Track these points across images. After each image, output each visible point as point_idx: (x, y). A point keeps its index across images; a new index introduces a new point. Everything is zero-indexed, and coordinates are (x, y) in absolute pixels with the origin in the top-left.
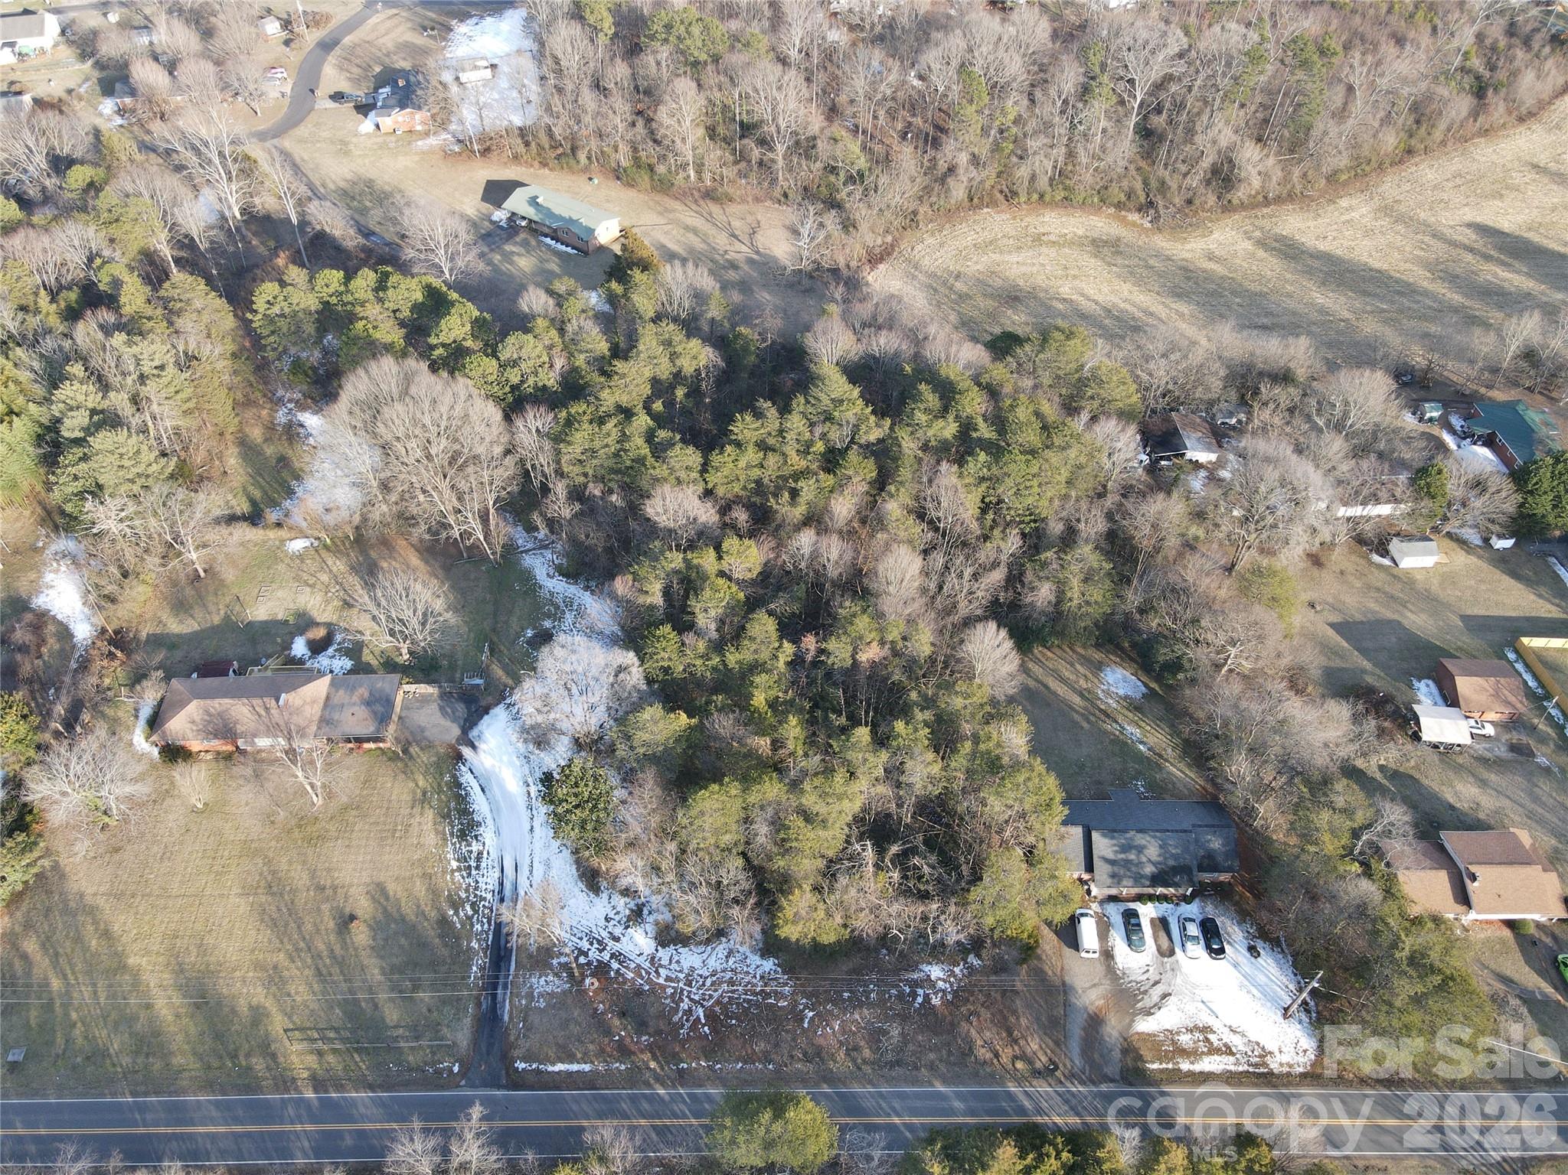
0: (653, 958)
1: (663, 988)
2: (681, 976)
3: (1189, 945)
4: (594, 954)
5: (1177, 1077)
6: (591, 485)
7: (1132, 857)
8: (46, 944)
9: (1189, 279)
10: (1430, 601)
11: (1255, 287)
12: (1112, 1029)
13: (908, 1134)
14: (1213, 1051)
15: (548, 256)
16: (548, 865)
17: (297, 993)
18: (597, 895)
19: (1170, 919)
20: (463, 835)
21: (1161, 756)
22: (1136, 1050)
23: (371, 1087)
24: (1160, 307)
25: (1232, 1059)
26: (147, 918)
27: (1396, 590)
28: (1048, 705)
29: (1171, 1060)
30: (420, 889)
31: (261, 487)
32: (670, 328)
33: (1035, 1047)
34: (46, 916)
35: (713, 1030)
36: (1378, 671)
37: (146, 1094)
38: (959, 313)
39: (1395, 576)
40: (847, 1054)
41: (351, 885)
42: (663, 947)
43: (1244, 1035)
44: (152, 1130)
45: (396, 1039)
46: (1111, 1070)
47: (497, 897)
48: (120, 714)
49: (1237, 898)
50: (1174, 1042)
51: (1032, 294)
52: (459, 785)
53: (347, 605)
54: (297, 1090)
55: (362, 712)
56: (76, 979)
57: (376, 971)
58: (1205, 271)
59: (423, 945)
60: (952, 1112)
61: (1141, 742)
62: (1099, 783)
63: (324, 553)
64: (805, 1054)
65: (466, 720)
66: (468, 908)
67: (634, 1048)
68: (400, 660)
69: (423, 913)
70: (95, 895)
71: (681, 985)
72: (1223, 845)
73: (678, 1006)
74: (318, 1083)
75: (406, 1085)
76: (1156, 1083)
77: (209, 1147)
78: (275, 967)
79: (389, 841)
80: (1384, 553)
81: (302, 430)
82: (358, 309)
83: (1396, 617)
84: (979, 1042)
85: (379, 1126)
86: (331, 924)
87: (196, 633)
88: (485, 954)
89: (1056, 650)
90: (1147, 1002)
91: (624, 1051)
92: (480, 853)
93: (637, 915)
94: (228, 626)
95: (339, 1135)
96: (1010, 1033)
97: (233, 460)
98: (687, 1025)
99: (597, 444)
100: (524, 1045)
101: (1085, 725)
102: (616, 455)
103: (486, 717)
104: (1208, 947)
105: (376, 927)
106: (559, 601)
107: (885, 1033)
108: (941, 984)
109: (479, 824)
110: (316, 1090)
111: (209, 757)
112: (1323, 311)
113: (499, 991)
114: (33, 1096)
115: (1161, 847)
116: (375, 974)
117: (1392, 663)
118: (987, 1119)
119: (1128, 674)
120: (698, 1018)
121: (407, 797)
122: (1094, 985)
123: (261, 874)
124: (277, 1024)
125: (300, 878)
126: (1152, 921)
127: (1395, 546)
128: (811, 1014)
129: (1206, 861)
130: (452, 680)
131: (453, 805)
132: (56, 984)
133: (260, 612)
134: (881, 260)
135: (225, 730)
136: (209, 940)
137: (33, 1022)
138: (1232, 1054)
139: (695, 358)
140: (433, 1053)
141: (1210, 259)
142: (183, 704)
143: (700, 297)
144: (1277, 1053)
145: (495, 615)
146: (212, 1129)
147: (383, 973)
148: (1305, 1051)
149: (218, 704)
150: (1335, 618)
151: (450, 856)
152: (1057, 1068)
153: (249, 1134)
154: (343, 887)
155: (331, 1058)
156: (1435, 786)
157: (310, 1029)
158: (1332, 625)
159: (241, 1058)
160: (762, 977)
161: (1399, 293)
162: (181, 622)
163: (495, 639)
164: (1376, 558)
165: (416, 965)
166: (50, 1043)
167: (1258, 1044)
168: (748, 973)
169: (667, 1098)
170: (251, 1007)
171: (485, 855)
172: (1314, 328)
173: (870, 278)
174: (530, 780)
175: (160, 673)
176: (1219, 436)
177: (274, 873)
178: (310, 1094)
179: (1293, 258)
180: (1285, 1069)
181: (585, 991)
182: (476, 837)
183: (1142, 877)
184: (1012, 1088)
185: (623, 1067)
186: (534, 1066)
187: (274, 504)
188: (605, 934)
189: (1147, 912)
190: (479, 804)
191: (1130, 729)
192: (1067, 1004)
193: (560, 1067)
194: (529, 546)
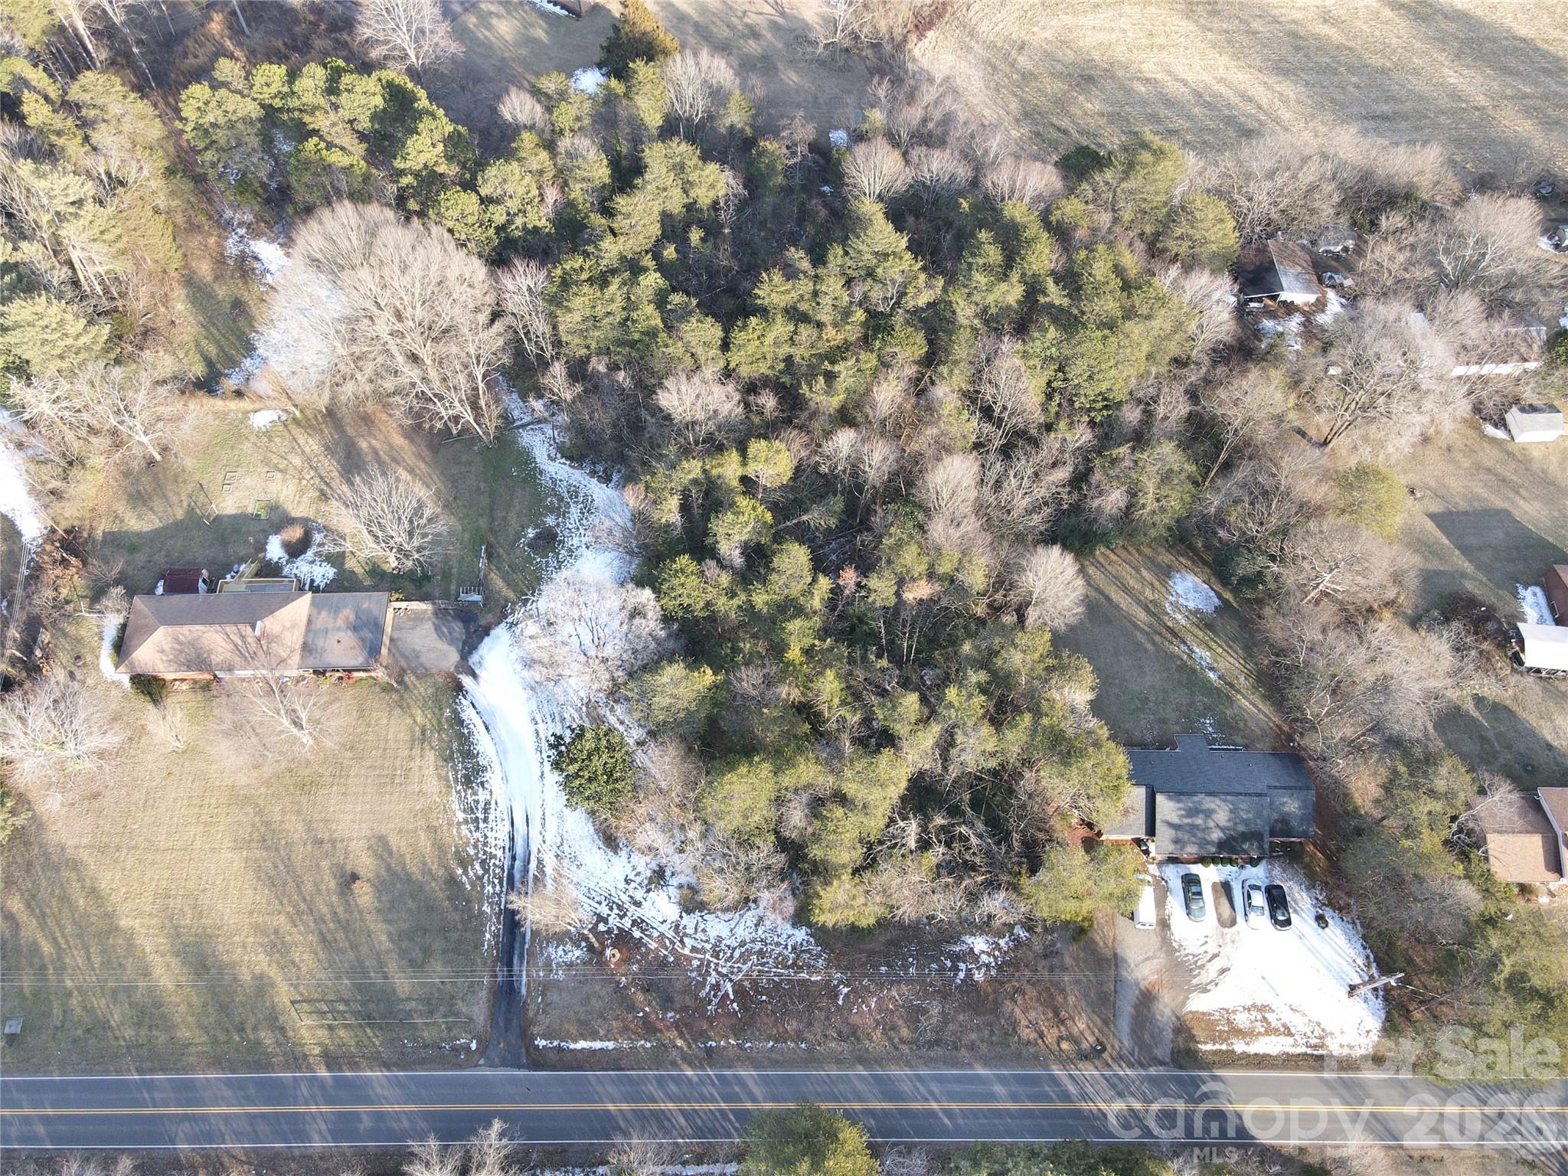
0: (677, 926)
1: (689, 959)
2: (708, 946)
3: (1252, 916)
4: (614, 921)
5: (1231, 1060)
6: (594, 360)
7: (1199, 821)
8: (31, 901)
9: (1297, 49)
10: (1546, 485)
11: (1377, 61)
12: (1165, 1007)
13: (946, 1121)
14: (1270, 1031)
15: (533, 17)
16: (561, 818)
17: (302, 961)
18: (616, 853)
19: (1233, 884)
20: (468, 782)
21: (1232, 686)
22: (1189, 1030)
23: (387, 1066)
24: (1261, 89)
25: (1290, 1040)
26: (135, 875)
27: (1508, 471)
28: (1109, 621)
29: (1225, 1040)
30: (424, 842)
31: (217, 342)
32: (681, 148)
33: (1082, 1026)
34: (27, 872)
35: (742, 1006)
36: (1480, 576)
37: (152, 1071)
38: (1022, 100)
39: (1509, 453)
40: (884, 1033)
41: (350, 839)
42: (689, 911)
43: (1304, 1015)
44: (162, 1111)
45: (409, 1014)
46: (1162, 1052)
47: (508, 854)
48: (83, 632)
49: (1307, 860)
50: (1229, 1022)
51: (1109, 73)
52: (461, 722)
53: (324, 497)
54: (310, 1068)
55: (348, 639)
56: (67, 942)
57: (384, 938)
58: (1317, 37)
59: (430, 908)
60: (991, 1097)
61: (1212, 669)
62: (1163, 721)
63: (292, 427)
64: (840, 1033)
65: (465, 643)
66: (477, 866)
67: (660, 1025)
68: (385, 567)
69: (430, 870)
70: (76, 847)
71: (708, 956)
72: (1300, 808)
73: (705, 980)
74: (331, 1060)
75: (422, 1063)
76: (1208, 1066)
77: (223, 1128)
78: (276, 932)
79: (388, 789)
80: (1501, 423)
81: (256, 265)
82: (307, 119)
83: (1505, 505)
84: (1024, 1022)
85: (397, 1108)
86: (333, 884)
87: (157, 532)
88: (498, 919)
89: (1120, 552)
90: (1204, 977)
91: (649, 1028)
92: (487, 803)
93: (659, 877)
94: (194, 522)
95: (356, 1116)
96: (1057, 1014)
97: (180, 306)
98: (715, 1001)
99: (600, 311)
100: (544, 1021)
101: (1149, 646)
102: (623, 323)
103: (487, 640)
104: (1273, 917)
105: (381, 887)
106: (562, 490)
107: (925, 1011)
108: (984, 958)
109: (484, 769)
110: (329, 1068)
111: (185, 686)
112: (1455, 96)
113: (516, 960)
114: (36, 1073)
115: (1231, 811)
116: (383, 941)
117: (1497, 565)
118: (1030, 1106)
119: (1199, 581)
120: (726, 994)
121: (404, 736)
122: (1148, 959)
123: (253, 825)
124: (283, 994)
125: (295, 830)
126: (1214, 885)
127: (1514, 416)
128: (846, 990)
129: (1279, 826)
130: (446, 595)
131: (455, 745)
132: (46, 948)
133: (229, 503)
134: (931, 25)
135: (198, 660)
136: (205, 901)
137: (27, 991)
138: (1290, 1034)
139: (712, 186)
140: (449, 1030)
141: (1325, 21)
142: (149, 631)
143: (717, 95)
144: (1337, 1034)
145: (492, 510)
146: (225, 1110)
147: (391, 940)
148: (1368, 1032)
149: (187, 632)
150: (1436, 507)
151: (455, 806)
152: (1104, 1049)
153: (263, 1115)
154: (342, 841)
155: (342, 1033)
156: (1533, 720)
157: (318, 1001)
158: (1432, 516)
159: (249, 1031)
160: (794, 948)
161: (1545, 71)
162: (140, 517)
163: (492, 539)
164: (1490, 430)
165: (425, 931)
166: (47, 1014)
167: (1319, 1024)
168: (778, 944)
169: (695, 1079)
170: (254, 977)
171: (493, 805)
172: (1442, 119)
173: (917, 52)
174: (539, 718)
175: (120, 590)
176: (1322, 269)
177: (267, 824)
178: (323, 1073)
179: (1424, 20)
180: (1345, 1051)
181: (606, 963)
182: (482, 783)
183: (1208, 843)
184: (1057, 1071)
185: (648, 1045)
186: (555, 1043)
187: (233, 363)
188: (625, 898)
189: (1209, 875)
190: (483, 744)
191: (1200, 652)
192: (1118, 980)
193: (582, 1044)
194: (527, 419)
